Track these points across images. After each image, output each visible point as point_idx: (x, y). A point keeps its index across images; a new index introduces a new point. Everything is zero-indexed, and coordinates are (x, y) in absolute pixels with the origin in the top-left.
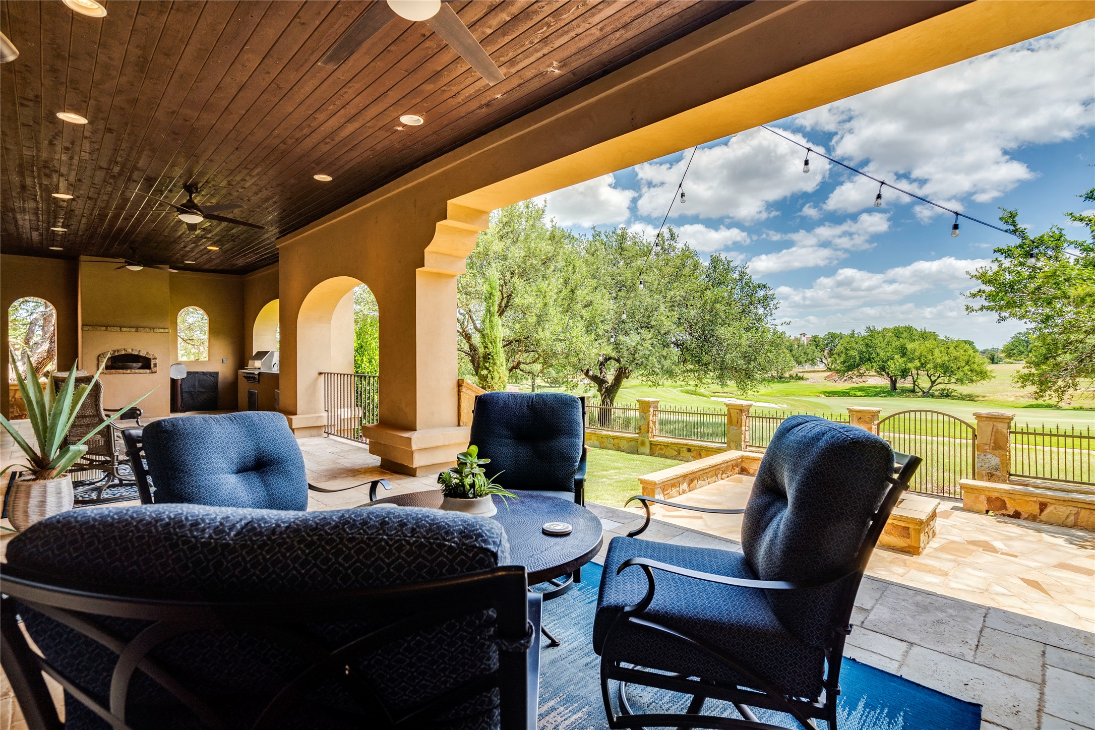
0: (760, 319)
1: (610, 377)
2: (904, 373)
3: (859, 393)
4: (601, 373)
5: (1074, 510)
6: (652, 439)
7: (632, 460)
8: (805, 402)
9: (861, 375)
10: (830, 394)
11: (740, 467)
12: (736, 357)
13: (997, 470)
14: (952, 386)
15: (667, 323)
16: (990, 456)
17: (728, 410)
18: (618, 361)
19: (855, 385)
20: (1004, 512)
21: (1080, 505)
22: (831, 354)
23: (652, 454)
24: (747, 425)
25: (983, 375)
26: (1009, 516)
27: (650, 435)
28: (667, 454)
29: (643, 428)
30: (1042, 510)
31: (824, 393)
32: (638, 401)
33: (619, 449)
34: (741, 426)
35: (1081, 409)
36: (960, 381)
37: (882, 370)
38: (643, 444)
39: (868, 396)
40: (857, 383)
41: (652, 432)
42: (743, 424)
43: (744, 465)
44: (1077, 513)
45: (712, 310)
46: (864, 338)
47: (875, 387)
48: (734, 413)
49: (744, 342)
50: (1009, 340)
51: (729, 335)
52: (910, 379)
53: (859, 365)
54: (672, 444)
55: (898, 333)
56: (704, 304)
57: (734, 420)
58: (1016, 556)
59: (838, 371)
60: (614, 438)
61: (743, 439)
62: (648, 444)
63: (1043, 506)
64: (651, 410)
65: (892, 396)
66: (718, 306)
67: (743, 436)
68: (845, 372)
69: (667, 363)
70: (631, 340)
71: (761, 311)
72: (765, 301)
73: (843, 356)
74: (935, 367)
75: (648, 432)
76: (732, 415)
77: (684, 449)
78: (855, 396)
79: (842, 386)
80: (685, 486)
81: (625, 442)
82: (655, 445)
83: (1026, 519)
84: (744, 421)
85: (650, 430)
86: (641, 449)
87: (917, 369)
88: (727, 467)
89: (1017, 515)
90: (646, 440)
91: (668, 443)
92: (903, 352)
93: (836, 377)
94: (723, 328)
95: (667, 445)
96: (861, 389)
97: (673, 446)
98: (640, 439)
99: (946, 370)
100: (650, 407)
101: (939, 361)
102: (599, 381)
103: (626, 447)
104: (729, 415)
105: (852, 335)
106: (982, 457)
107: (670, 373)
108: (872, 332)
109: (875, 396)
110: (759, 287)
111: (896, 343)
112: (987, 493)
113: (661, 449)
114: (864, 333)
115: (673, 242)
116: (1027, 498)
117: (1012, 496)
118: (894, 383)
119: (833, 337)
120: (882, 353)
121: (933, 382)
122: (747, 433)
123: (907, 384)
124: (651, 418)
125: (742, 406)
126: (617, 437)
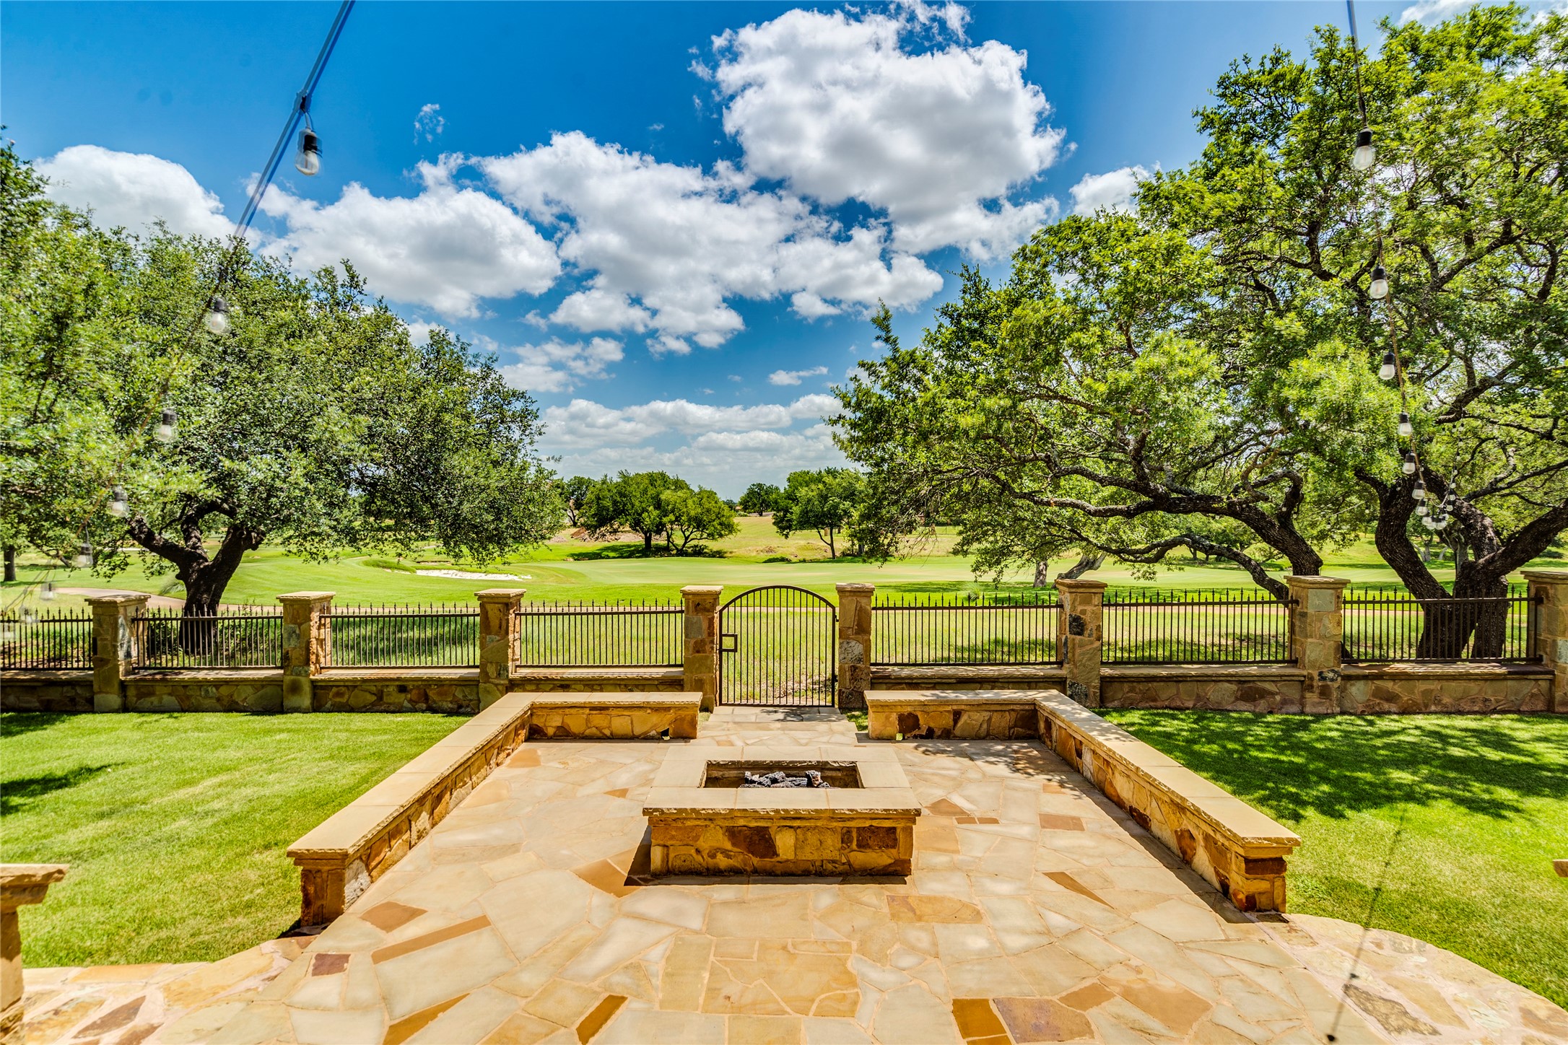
0: (514, 449)
1: (211, 544)
2: (659, 528)
3: (612, 554)
4: (187, 539)
5: (987, 714)
6: (317, 677)
7: (268, 732)
8: (554, 569)
9: (615, 531)
10: (579, 557)
11: (527, 727)
12: (480, 508)
13: (860, 660)
14: (702, 543)
15: (345, 439)
16: (853, 643)
17: (481, 605)
18: (231, 513)
19: (607, 544)
20: (916, 732)
21: (993, 708)
22: (578, 505)
23: (317, 707)
24: (517, 629)
25: (730, 528)
26: (922, 737)
27: (312, 668)
28: (352, 702)
29: (296, 655)
30: (956, 722)
31: (572, 555)
32: (282, 600)
33: (231, 707)
34: (507, 633)
35: (804, 561)
36: (711, 536)
37: (637, 525)
38: (295, 688)
39: (622, 557)
40: (610, 541)
41: (318, 661)
42: (511, 629)
43: (535, 721)
44: (990, 719)
45: (437, 421)
46: (618, 485)
47: (629, 546)
48: (493, 611)
49: (494, 483)
50: (746, 491)
51: (468, 469)
52: (664, 534)
53: (612, 518)
54: (364, 681)
55: (652, 479)
56: (421, 411)
57: (494, 623)
58: (995, 821)
59: (587, 527)
60: (218, 684)
61: (510, 656)
62: (307, 688)
63: (957, 715)
64: (315, 616)
65: (647, 556)
66: (447, 417)
67: (510, 651)
68: (596, 527)
69: (344, 515)
70: (258, 468)
71: (516, 434)
72: (525, 417)
73: (595, 507)
74: (689, 520)
75: (307, 662)
76: (490, 614)
77: (391, 689)
78: (608, 557)
79: (593, 545)
80: (423, 820)
81: (249, 690)
82: (322, 688)
83: (939, 737)
84: (511, 624)
85: (313, 658)
86: (291, 701)
87: (672, 523)
88: (507, 737)
89: (930, 735)
90: (303, 679)
91: (355, 680)
92: (658, 504)
93: (586, 534)
94: (456, 457)
95: (353, 685)
96: (613, 549)
97: (365, 686)
98: (288, 679)
99: (699, 524)
100: (311, 610)
101: (693, 513)
102: (185, 559)
103: (251, 700)
104: (484, 614)
105: (604, 482)
106: (845, 645)
107: (352, 537)
108: (626, 478)
109: (629, 557)
110: (514, 395)
111: (651, 491)
112: (899, 709)
113: (339, 694)
114: (617, 479)
115: (356, 292)
116: (941, 709)
117: (927, 709)
118: (648, 540)
119: (580, 482)
120: (637, 504)
121: (687, 538)
122: (517, 644)
123: (659, 540)
124: (314, 632)
125: (508, 597)
126: (227, 682)
